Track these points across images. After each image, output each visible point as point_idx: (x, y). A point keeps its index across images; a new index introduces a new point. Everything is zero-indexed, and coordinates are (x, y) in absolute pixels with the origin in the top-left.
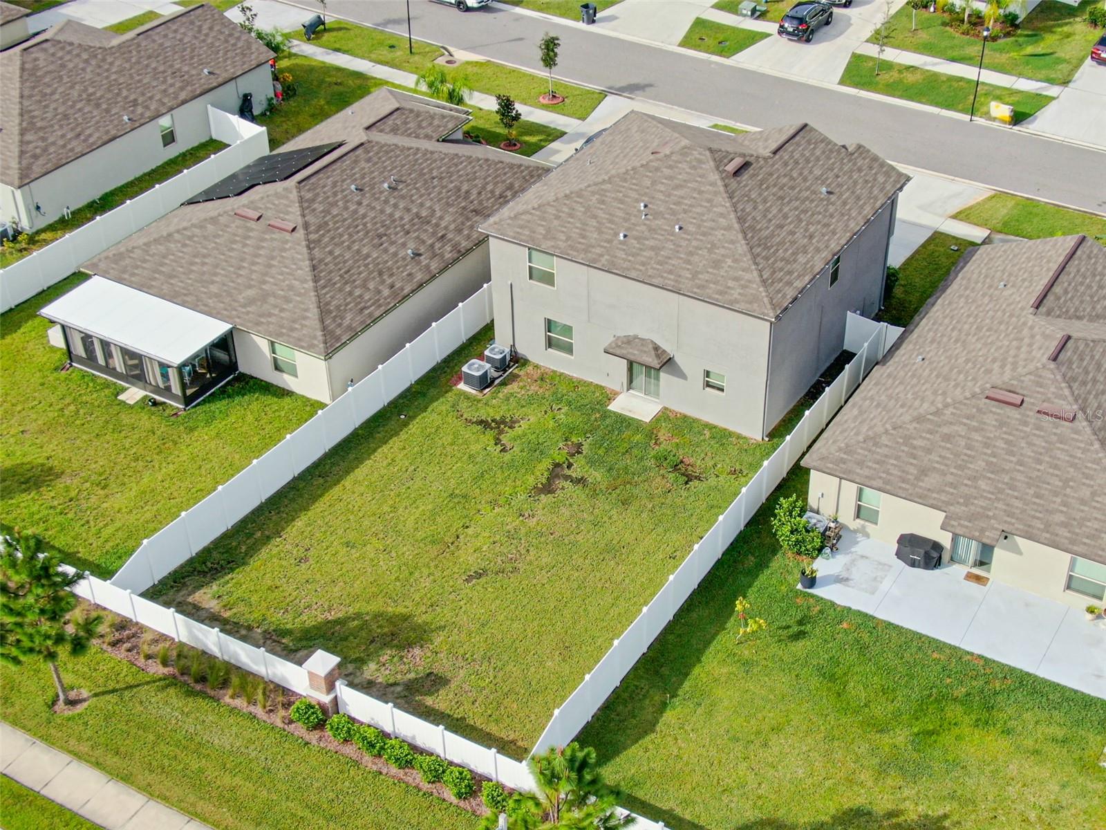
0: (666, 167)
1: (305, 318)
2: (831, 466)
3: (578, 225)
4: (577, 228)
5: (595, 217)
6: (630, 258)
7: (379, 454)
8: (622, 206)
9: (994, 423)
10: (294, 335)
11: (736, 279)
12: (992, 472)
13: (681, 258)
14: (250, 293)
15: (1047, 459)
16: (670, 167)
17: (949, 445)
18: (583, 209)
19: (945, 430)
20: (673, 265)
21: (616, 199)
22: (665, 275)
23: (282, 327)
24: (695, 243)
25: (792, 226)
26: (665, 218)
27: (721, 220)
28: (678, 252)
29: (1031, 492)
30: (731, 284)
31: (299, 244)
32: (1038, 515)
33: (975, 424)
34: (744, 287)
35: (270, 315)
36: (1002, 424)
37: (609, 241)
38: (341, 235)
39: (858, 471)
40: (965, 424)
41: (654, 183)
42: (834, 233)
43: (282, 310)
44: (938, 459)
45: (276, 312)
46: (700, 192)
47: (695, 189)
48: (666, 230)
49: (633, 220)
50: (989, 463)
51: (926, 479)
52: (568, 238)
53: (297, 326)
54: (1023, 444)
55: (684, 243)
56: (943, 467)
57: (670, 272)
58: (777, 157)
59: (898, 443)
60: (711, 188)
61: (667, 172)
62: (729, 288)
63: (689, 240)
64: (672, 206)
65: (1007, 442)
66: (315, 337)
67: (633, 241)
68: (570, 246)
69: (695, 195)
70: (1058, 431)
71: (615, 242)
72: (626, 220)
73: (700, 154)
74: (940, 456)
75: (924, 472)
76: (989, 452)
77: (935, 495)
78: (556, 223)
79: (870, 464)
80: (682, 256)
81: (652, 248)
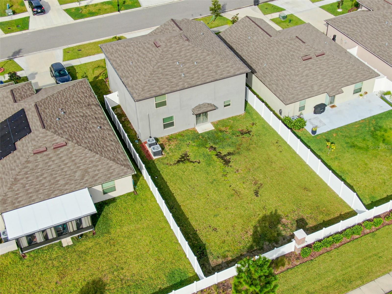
0: (170, 48)
1: (111, 167)
2: (292, 100)
3: (165, 80)
4: (166, 81)
5: (167, 75)
6: (193, 80)
8: (171, 67)
9: (311, 65)
10: (114, 174)
11: (228, 67)
12: (324, 77)
13: (207, 71)
14: (78, 174)
15: (330, 66)
16: (171, 48)
17: (309, 77)
18: (161, 75)
19: (304, 74)
20: (207, 74)
21: (166, 66)
22: (208, 78)
23: (106, 175)
24: (205, 64)
25: (214, 47)
26: (188, 63)
27: (203, 54)
28: (203, 69)
29: (336, 75)
30: (228, 69)
31: (75, 147)
32: (343, 79)
33: (308, 68)
34: (232, 68)
35: (97, 175)
36: (313, 64)
37: (181, 79)
39: (299, 97)
40: (307, 70)
41: (171, 55)
43: (99, 170)
44: (311, 82)
45: (97, 172)
46: (188, 50)
47: (186, 50)
48: (192, 66)
49: (180, 69)
50: (321, 75)
51: (314, 88)
52: (168, 86)
53: (111, 171)
54: (322, 66)
55: (202, 66)
56: (314, 83)
57: (208, 76)
59: (299, 84)
60: (190, 47)
61: (172, 49)
62: (228, 70)
63: (202, 64)
64: (185, 58)
65: (319, 68)
66: (123, 170)
67: (187, 75)
68: (171, 87)
69: (188, 51)
70: (325, 58)
71: (183, 78)
72: (178, 70)
73: (174, 39)
74: (311, 81)
75: (312, 87)
76: (318, 72)
77: (320, 90)
78: (158, 84)
79: (300, 93)
80: (206, 70)
81: (195, 73)
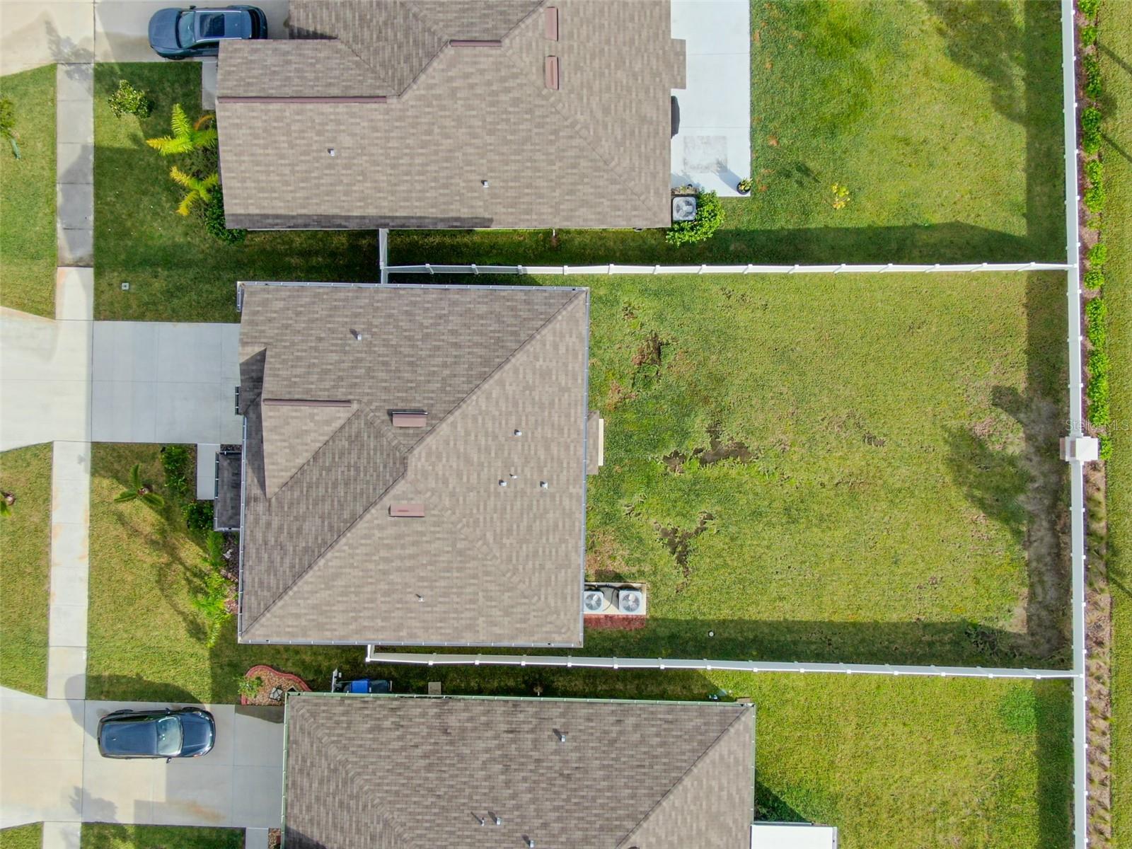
0: (447, 486)
1: (722, 757)
2: (664, 200)
3: (544, 540)
4: (547, 539)
5: (530, 528)
6: (565, 465)
7: (776, 616)
8: (509, 507)
9: (579, 75)
10: (741, 755)
11: (556, 347)
12: (624, 63)
13: (550, 413)
14: (714, 838)
15: (597, 21)
16: (446, 482)
17: (613, 107)
18: (524, 546)
19: (599, 115)
20: (560, 417)
21: (502, 519)
22: (573, 419)
23: (737, 775)
24: (529, 409)
25: (444, 337)
26: (509, 454)
27: (494, 395)
28: (543, 420)
29: (630, 25)
30: (562, 350)
31: (648, 829)
32: (648, 13)
33: (585, 91)
34: (562, 336)
35: (730, 796)
36: (578, 68)
37: (553, 497)
38: (602, 806)
39: (661, 175)
40: (588, 99)
41: (470, 489)
42: (414, 304)
43: (721, 789)
44: (628, 112)
45: (724, 793)
46: (467, 433)
47: (466, 442)
48: (523, 446)
49: (521, 486)
50: (617, 68)
51: (648, 115)
52: (563, 541)
53: (732, 760)
54: (591, 44)
55: (532, 419)
56: (634, 105)
57: (568, 416)
58: (350, 397)
59: (625, 151)
60: (459, 426)
61: (453, 482)
62: (567, 350)
63: (527, 416)
64: (493, 455)
65: (593, 58)
66: (737, 733)
67: (545, 473)
68: (570, 535)
69: (473, 438)
70: (569, 18)
71: (552, 490)
72: (523, 493)
73: (420, 458)
74: (625, 110)
75: (643, 120)
76: (607, 71)
77: (661, 103)
78: (549, 565)
79: (652, 167)
80: (546, 413)
81: (547, 448)
